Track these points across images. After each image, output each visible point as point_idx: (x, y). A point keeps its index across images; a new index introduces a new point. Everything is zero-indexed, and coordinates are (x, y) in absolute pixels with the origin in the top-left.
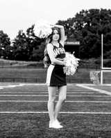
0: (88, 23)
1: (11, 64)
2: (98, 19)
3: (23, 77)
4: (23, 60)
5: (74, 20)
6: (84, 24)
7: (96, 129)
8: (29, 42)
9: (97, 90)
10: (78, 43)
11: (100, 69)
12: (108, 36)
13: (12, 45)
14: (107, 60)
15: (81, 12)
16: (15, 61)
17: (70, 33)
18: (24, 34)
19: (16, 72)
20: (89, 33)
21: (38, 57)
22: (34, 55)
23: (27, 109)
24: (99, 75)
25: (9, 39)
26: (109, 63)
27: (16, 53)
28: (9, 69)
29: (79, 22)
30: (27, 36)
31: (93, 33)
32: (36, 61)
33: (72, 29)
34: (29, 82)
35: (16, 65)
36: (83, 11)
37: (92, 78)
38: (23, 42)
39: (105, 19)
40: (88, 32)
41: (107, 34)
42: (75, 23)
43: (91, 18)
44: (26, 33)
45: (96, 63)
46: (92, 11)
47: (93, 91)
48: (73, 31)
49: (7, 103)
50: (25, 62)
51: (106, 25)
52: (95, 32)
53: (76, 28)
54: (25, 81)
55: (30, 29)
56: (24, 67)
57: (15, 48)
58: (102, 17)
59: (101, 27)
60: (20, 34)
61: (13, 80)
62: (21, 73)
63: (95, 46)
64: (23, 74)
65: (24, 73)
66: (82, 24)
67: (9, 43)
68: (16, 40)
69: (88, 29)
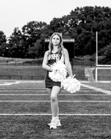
0: (83, 20)
1: (7, 61)
2: (92, 17)
3: (19, 75)
4: (18, 57)
5: (68, 17)
6: (79, 22)
7: (96, 134)
8: (25, 40)
9: (92, 88)
10: (73, 40)
11: (95, 66)
12: (103, 33)
13: (7, 42)
14: (101, 57)
15: (75, 10)
16: (11, 59)
17: (65, 30)
18: (19, 31)
19: (12, 69)
20: (84, 31)
21: (33, 54)
22: (29, 52)
23: (24, 110)
24: (94, 72)
25: (5, 36)
26: (103, 60)
27: (12, 50)
28: (5, 67)
29: (74, 19)
30: (23, 33)
31: (87, 30)
32: (31, 58)
33: (67, 26)
34: (25, 79)
35: (12, 62)
36: (78, 8)
37: (87, 75)
38: (19, 39)
39: (99, 17)
40: (83, 29)
41: (102, 31)
42: (69, 21)
43: (86, 16)
44: (21, 30)
45: (91, 60)
46: (86, 8)
47: (89, 89)
48: (67, 28)
49: (4, 103)
50: (20, 59)
51: (100, 23)
52: (89, 29)
53: (71, 25)
54: (21, 78)
55: (25, 26)
56: (20, 64)
57: (11, 45)
58: (96, 14)
59: (95, 25)
60: (15, 32)
61: (9, 77)
62: (17, 70)
63: (89, 43)
64: (18, 72)
65: (20, 70)
66: (77, 22)
67: (5, 41)
68: (11, 37)
69: (83, 27)
